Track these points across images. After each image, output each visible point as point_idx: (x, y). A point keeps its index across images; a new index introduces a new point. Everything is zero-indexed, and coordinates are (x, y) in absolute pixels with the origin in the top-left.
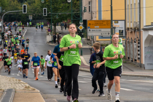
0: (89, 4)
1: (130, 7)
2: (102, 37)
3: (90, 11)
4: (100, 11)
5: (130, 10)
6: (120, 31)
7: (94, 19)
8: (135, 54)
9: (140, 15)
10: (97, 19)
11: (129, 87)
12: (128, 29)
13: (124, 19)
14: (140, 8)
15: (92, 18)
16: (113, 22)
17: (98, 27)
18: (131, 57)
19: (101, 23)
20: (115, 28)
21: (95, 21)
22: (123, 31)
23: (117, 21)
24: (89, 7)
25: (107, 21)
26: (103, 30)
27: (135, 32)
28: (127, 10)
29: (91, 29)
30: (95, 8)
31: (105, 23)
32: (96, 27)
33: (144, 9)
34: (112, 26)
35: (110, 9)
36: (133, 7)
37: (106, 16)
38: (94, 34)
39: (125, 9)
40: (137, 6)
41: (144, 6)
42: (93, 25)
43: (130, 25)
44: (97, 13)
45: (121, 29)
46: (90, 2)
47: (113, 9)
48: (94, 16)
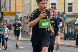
0: (5, 4)
1: (25, 5)
2: (11, 21)
3: (5, 7)
4: (10, 7)
5: (25, 7)
6: (20, 18)
7: (7, 11)
8: (28, 30)
9: (30, 10)
10: (9, 11)
11: (23, 46)
12: (24, 17)
13: (22, 11)
14: (30, 6)
15: (6, 11)
16: (17, 13)
17: (9, 15)
18: (26, 31)
19: (11, 14)
20: (17, 16)
21: (7, 12)
22: (21, 18)
23: (19, 13)
24: (5, 5)
25: (14, 12)
26: (11, 17)
27: (27, 18)
28: (24, 7)
29: (5, 17)
30: (8, 6)
31: (12, 14)
32: (8, 15)
33: (32, 7)
34: (16, 15)
35: (15, 6)
36: (27, 5)
37: (13, 10)
38: (7, 19)
39: (23, 6)
40: (29, 5)
41: (32, 5)
42: (6, 14)
43: (25, 15)
44: (9, 8)
45: (21, 17)
46: (5, 3)
47: (17, 6)
48: (7, 10)
